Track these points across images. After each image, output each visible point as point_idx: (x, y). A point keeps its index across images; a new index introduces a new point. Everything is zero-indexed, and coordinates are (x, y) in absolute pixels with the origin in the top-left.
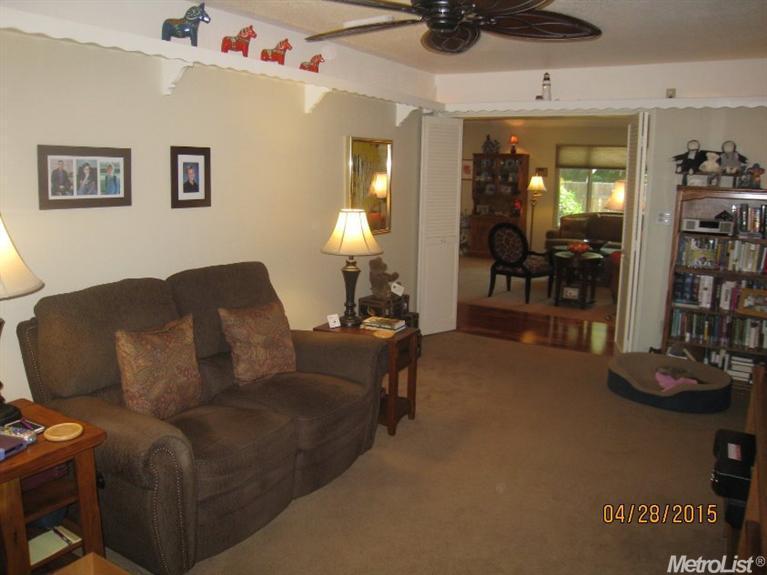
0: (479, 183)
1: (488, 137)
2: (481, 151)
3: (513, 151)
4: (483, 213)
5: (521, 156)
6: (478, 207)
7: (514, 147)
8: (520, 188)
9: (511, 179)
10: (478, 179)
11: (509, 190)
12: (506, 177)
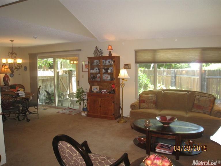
0: (92, 74)
1: (96, 47)
2: (93, 56)
3: (110, 54)
4: (95, 91)
5: (114, 57)
6: (93, 87)
7: (110, 52)
8: (114, 77)
9: (109, 71)
10: (92, 71)
11: (109, 78)
12: (107, 70)
